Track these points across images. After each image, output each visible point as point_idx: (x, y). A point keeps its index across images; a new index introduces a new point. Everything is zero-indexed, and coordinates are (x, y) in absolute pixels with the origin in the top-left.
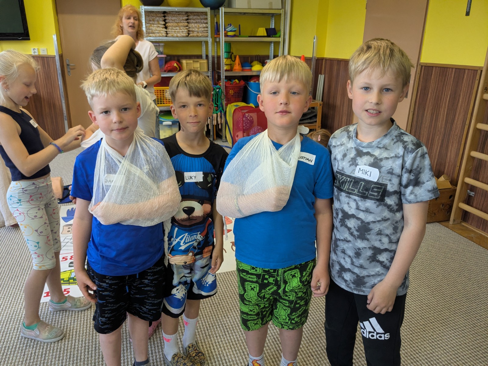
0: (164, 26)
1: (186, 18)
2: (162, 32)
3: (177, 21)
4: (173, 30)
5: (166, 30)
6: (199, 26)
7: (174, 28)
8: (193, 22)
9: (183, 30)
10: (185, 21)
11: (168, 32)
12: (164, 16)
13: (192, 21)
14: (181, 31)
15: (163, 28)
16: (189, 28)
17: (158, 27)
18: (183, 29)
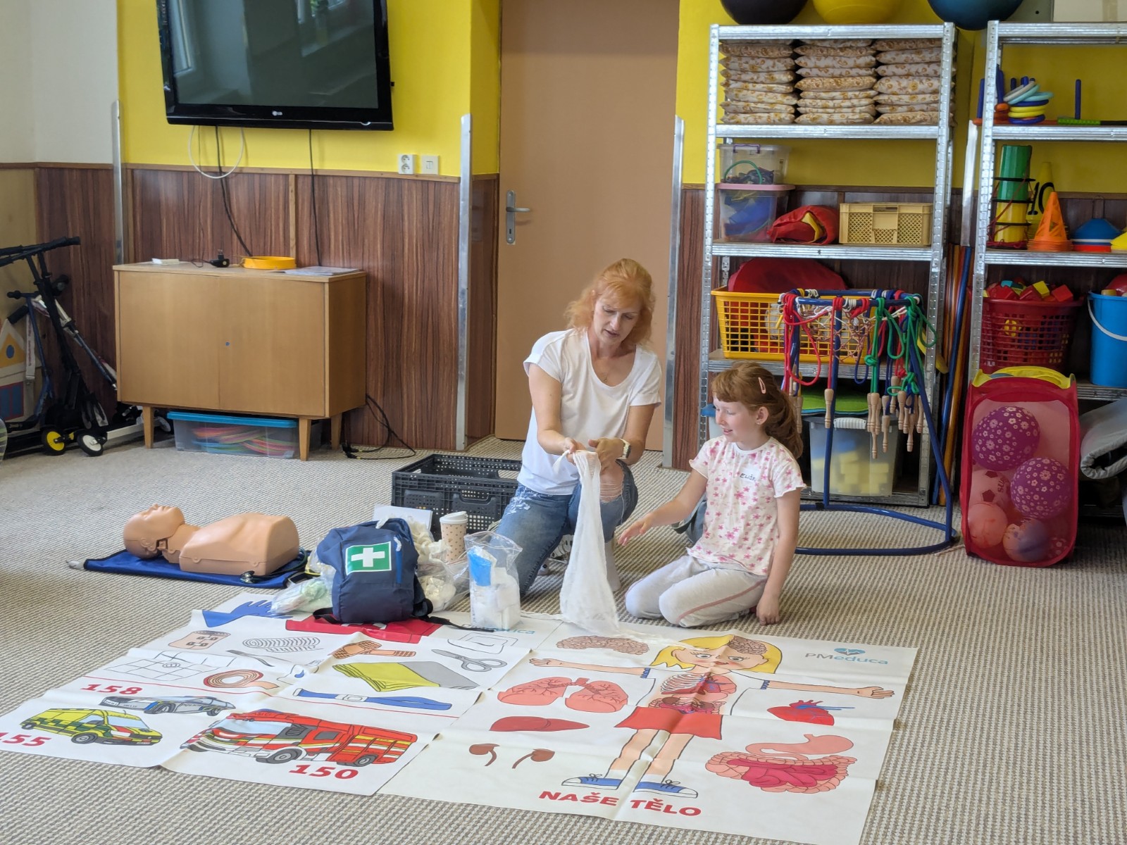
0: (790, 89)
1: (872, 59)
2: (778, 107)
3: (837, 72)
4: (820, 103)
5: (794, 102)
6: (914, 87)
7: (823, 95)
8: (895, 75)
9: (855, 102)
10: (863, 72)
11: (801, 110)
12: (795, 56)
13: (890, 70)
14: (847, 103)
15: (786, 94)
16: (880, 93)
17: (771, 91)
18: (856, 97)
